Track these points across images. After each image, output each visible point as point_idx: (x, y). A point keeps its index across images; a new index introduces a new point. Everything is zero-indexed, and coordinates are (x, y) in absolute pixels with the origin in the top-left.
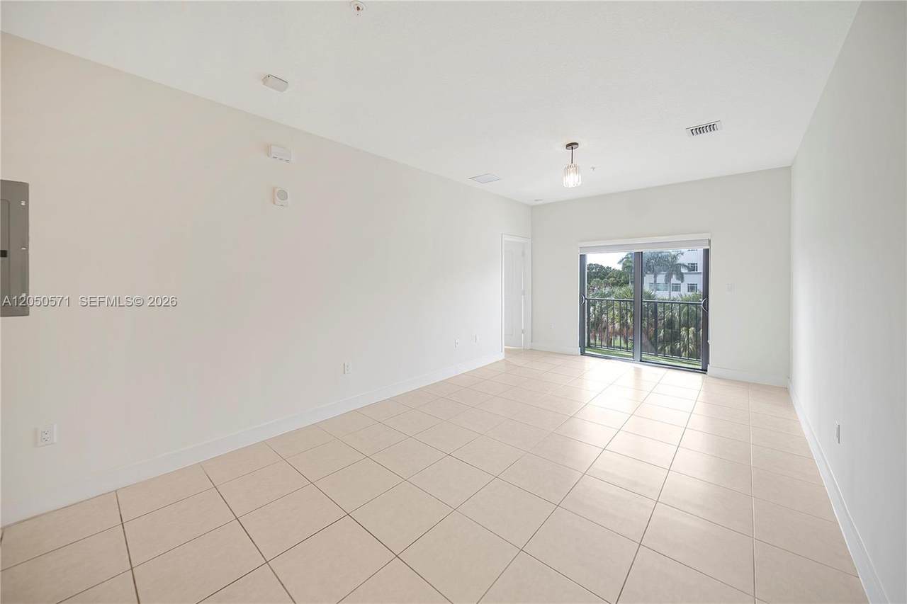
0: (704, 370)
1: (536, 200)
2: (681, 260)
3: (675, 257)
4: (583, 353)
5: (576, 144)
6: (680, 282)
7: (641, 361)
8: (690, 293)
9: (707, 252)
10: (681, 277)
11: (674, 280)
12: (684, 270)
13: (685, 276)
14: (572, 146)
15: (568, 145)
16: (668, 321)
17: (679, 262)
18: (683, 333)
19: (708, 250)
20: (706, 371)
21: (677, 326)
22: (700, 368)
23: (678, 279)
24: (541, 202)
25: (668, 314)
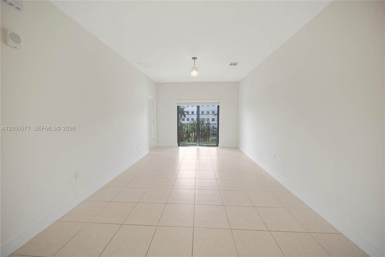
0: (217, 145)
1: (160, 81)
2: (185, 110)
3: (183, 109)
4: (179, 145)
5: (196, 58)
6: (184, 118)
7: (199, 145)
8: (192, 121)
9: (218, 107)
10: (185, 116)
11: (183, 117)
12: (186, 113)
13: (186, 115)
14: (194, 58)
15: (193, 58)
16: (187, 131)
17: (184, 111)
18: (191, 135)
19: (219, 106)
20: (218, 145)
21: (189, 133)
22: (216, 145)
23: (184, 116)
24: (162, 82)
25: (186, 128)
